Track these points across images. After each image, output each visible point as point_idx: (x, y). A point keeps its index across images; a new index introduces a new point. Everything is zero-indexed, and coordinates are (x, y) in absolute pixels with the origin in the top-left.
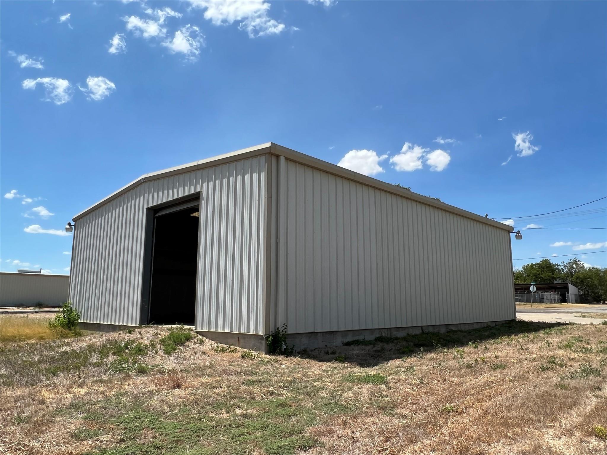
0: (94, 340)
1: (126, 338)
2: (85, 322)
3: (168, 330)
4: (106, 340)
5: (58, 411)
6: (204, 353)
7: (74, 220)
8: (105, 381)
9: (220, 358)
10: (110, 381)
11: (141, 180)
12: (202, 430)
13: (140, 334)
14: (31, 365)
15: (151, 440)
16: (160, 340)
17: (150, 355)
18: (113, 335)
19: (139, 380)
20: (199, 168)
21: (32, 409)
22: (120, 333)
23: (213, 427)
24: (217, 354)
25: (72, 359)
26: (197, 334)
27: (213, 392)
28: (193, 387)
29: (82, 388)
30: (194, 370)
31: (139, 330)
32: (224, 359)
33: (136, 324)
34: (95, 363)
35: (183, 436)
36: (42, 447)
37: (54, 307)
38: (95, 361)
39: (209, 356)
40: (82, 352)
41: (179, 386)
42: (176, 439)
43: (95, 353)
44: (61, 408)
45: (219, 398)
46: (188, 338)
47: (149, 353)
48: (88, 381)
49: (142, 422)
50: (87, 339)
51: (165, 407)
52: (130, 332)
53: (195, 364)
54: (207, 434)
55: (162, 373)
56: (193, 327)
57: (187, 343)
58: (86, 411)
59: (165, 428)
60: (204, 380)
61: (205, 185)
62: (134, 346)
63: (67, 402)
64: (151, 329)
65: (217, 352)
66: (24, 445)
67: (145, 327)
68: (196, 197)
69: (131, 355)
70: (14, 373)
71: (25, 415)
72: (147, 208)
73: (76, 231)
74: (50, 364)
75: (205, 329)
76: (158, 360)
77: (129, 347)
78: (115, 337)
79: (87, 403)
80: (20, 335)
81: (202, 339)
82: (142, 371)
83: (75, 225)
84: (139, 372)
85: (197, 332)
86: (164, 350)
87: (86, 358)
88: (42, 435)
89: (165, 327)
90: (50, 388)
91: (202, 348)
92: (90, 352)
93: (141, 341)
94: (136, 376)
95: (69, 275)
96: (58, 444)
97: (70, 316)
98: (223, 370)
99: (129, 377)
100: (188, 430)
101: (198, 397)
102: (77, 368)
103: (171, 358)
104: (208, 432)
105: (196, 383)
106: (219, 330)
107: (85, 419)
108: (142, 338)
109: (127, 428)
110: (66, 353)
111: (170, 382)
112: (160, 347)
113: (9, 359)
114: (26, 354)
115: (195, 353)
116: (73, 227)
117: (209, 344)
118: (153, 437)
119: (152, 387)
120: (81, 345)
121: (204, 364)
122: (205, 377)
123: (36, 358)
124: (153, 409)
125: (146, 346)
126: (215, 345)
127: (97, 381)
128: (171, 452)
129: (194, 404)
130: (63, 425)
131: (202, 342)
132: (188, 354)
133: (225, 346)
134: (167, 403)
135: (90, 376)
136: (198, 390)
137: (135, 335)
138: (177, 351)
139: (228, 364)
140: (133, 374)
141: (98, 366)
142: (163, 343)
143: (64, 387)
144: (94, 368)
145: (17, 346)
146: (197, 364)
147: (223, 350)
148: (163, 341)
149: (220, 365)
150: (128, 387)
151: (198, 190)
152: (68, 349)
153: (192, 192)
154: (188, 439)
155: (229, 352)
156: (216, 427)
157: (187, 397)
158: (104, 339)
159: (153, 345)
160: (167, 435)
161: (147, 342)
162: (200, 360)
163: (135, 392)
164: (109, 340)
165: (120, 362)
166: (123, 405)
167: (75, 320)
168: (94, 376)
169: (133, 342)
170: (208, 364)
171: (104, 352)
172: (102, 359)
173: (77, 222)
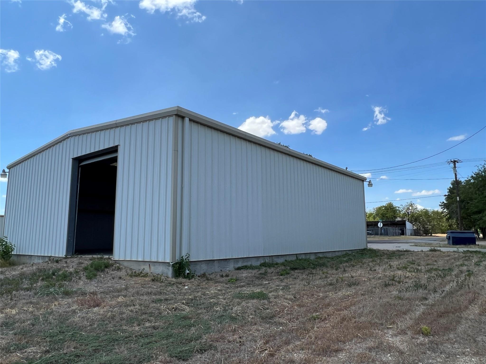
0: (25, 269)
1: (54, 266)
2: (18, 254)
3: (90, 259)
4: (36, 269)
6: (120, 278)
7: (8, 168)
8: (34, 303)
9: (133, 282)
10: (38, 303)
11: (67, 135)
12: (117, 340)
13: (66, 263)
15: (73, 350)
16: (83, 268)
17: (74, 280)
19: (64, 301)
20: (117, 126)
22: (48, 263)
23: (126, 337)
25: (5, 285)
26: (115, 262)
27: (127, 309)
28: (110, 306)
29: (13, 309)
30: (112, 292)
31: (65, 260)
33: (63, 255)
34: (26, 288)
35: (100, 346)
38: (25, 286)
39: (124, 280)
40: (14, 279)
41: (98, 305)
42: (94, 348)
43: (26, 280)
45: (132, 314)
46: (108, 266)
47: (73, 279)
48: (19, 303)
49: (65, 336)
50: (19, 268)
51: (85, 322)
52: (57, 262)
53: (112, 287)
54: (121, 343)
55: (85, 295)
56: (112, 257)
57: (106, 270)
59: (85, 340)
60: (120, 300)
62: (60, 273)
64: (75, 259)
65: (131, 277)
67: (71, 258)
68: (114, 150)
69: (57, 280)
72: (73, 159)
73: (10, 177)
75: (122, 259)
76: (81, 285)
77: (56, 274)
78: (44, 266)
79: (18, 321)
81: (119, 266)
82: (67, 294)
83: (9, 172)
84: (64, 295)
86: (86, 276)
87: (18, 284)
89: (88, 257)
91: (119, 274)
92: (21, 279)
93: (67, 269)
94: (62, 298)
95: (4, 214)
99: (55, 299)
100: (105, 340)
101: (115, 314)
102: (9, 292)
103: (93, 283)
105: (113, 302)
106: (133, 259)
107: (15, 334)
108: (68, 267)
109: (52, 341)
111: (90, 302)
112: (83, 274)
115: (113, 278)
116: (8, 174)
117: (124, 271)
118: (74, 348)
119: (75, 307)
120: (13, 273)
121: (121, 287)
122: (121, 297)
124: (76, 325)
125: (71, 273)
127: (27, 303)
129: (111, 319)
131: (119, 269)
132: (107, 279)
134: (88, 319)
135: (21, 299)
136: (115, 308)
137: (61, 264)
138: (97, 276)
139: (140, 287)
140: (59, 296)
141: (28, 290)
144: (25, 292)
146: (114, 287)
148: (85, 269)
149: (134, 287)
150: (54, 307)
151: (116, 144)
153: (111, 145)
154: (104, 348)
156: (129, 338)
157: (105, 314)
158: (35, 267)
159: (77, 272)
160: (87, 345)
161: (71, 270)
162: (117, 284)
163: (60, 311)
164: (39, 269)
165: (48, 287)
166: (49, 322)
167: (10, 252)
168: (24, 299)
169: (60, 270)
170: (124, 286)
171: (34, 279)
172: (32, 284)
173: (11, 170)
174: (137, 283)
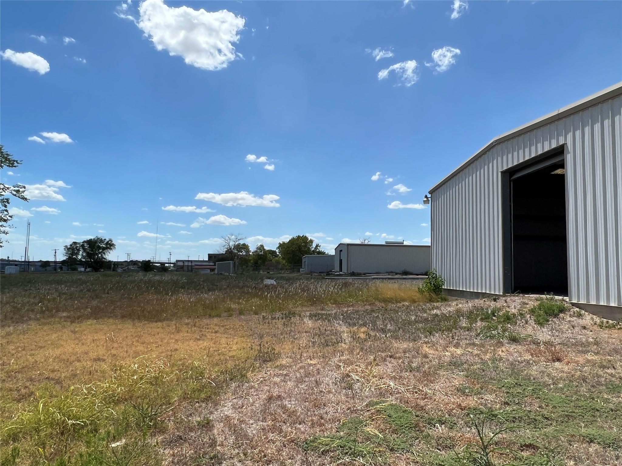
0: (460, 306)
1: (492, 305)
2: (449, 288)
3: (537, 300)
4: (472, 306)
5: (441, 366)
6: (584, 328)
7: (430, 193)
8: (477, 345)
9: (606, 336)
10: (482, 346)
11: (492, 143)
12: (598, 410)
13: (506, 302)
14: (410, 323)
15: (538, 409)
16: (529, 310)
17: (519, 324)
18: (478, 302)
19: (513, 348)
20: (560, 117)
21: (418, 360)
22: (485, 301)
23: (612, 410)
24: (602, 330)
25: (443, 322)
26: (573, 306)
27: (604, 372)
28: (577, 362)
29: (457, 348)
30: (575, 345)
31: (504, 298)
32: (612, 336)
33: (499, 292)
34: (465, 328)
35: (574, 412)
36: (434, 394)
37: (418, 275)
38: (464, 325)
39: (591, 331)
40: (451, 316)
41: (559, 360)
42: (566, 413)
43: (463, 317)
44: (442, 363)
45: (613, 379)
46: (562, 310)
47: (518, 322)
48: (461, 343)
49: (524, 390)
50: (453, 304)
51: (546, 378)
52: (495, 300)
53: (574, 339)
54: (604, 416)
55: (538, 344)
56: (567, 299)
57: (561, 315)
58: (466, 370)
59: (551, 400)
60: (589, 357)
61: (570, 137)
62: (501, 313)
63: (447, 359)
64: (517, 298)
65: (601, 328)
66: (419, 390)
67: (510, 296)
68: (560, 151)
69: (500, 322)
70: (397, 329)
71: (414, 365)
72: (502, 172)
73: (433, 203)
74: (425, 324)
75: (582, 302)
76: (529, 330)
77: (496, 314)
78: (480, 304)
79: (465, 363)
80: (396, 297)
81: (580, 311)
82: (514, 340)
83: (431, 197)
84: (511, 340)
85: (571, 303)
86: (535, 321)
87: (455, 322)
88: (432, 385)
89: (532, 297)
90: (430, 345)
91: (582, 322)
92: (459, 317)
93: (508, 309)
94: (508, 343)
95: (430, 245)
96: (446, 394)
97: (435, 282)
98: (613, 349)
99: (502, 344)
100: (580, 407)
101: (586, 375)
102: (449, 330)
103: (545, 330)
104: (606, 415)
105: (581, 359)
106: (602, 303)
107: (467, 377)
108: (509, 307)
109: (509, 392)
110: (437, 315)
111: (547, 354)
112: (530, 317)
113: (392, 317)
114: (404, 314)
115: (573, 327)
116: (430, 199)
117: (588, 319)
118: (539, 407)
119: (528, 357)
120: (449, 309)
121: (587, 340)
122: (591, 354)
123: (413, 318)
124: (534, 379)
125: (514, 315)
126: (597, 320)
127: (470, 344)
128: (562, 425)
129: (582, 381)
130: (447, 378)
131: (580, 316)
132: (565, 327)
133: (611, 322)
134: (549, 375)
135: (463, 339)
136: (584, 367)
137: (500, 303)
138: (550, 322)
139: (619, 343)
140: (505, 341)
141: (468, 330)
142: (532, 313)
143: (441, 346)
144: (465, 331)
145: (396, 307)
146: (577, 339)
147: (609, 327)
148: (532, 311)
149: (608, 342)
150: (501, 352)
151: (561, 142)
152: (438, 312)
153: (554, 146)
154: (581, 417)
155: (619, 329)
156: (616, 411)
157: (571, 372)
158: (470, 305)
159: (521, 314)
160: (554, 407)
161: (514, 311)
162: (581, 335)
163: (511, 360)
164: (475, 307)
165: (489, 328)
166: (501, 370)
167: (440, 286)
168: (466, 339)
169: (500, 309)
170: (591, 340)
171: (472, 318)
172: (471, 324)
173: (433, 194)
174: (612, 338)
